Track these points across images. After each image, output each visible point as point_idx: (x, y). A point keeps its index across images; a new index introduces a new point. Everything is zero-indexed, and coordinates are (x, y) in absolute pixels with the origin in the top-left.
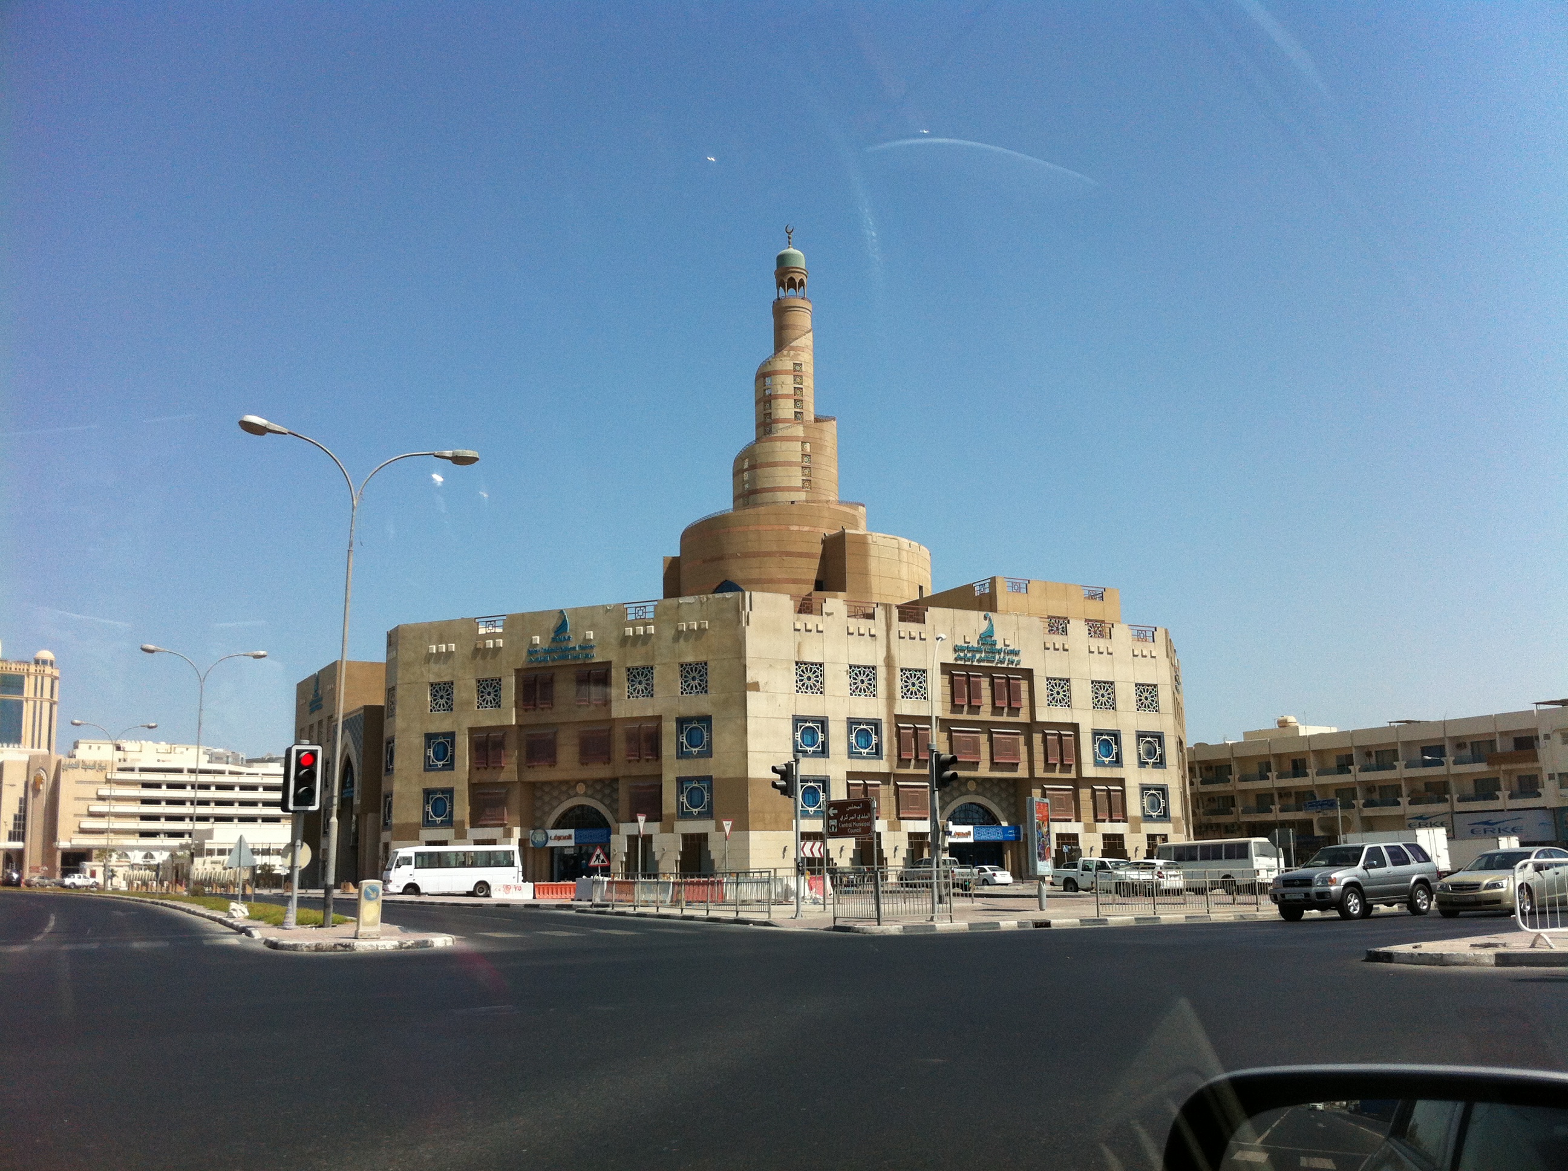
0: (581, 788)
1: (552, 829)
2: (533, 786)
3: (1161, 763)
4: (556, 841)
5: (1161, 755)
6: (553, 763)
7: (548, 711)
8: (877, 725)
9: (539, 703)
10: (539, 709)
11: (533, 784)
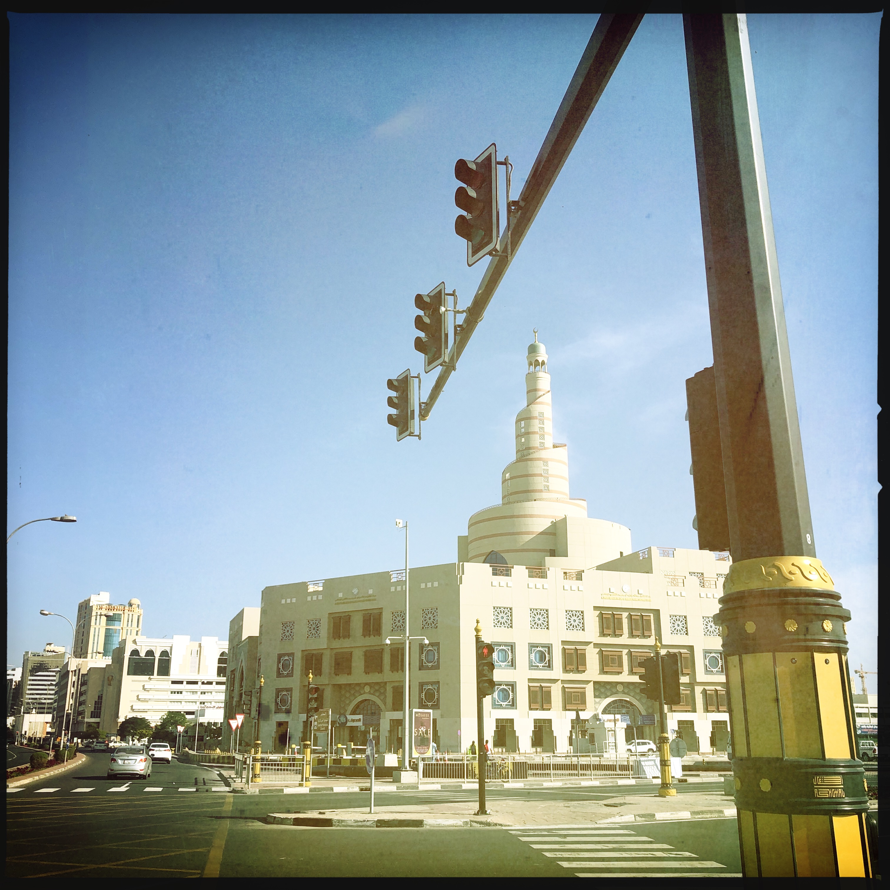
0: (367, 689)
1: (350, 715)
2: (339, 687)
4: (352, 722)
6: (349, 673)
7: (346, 640)
8: (549, 647)
9: (341, 636)
10: (342, 639)
11: (340, 686)
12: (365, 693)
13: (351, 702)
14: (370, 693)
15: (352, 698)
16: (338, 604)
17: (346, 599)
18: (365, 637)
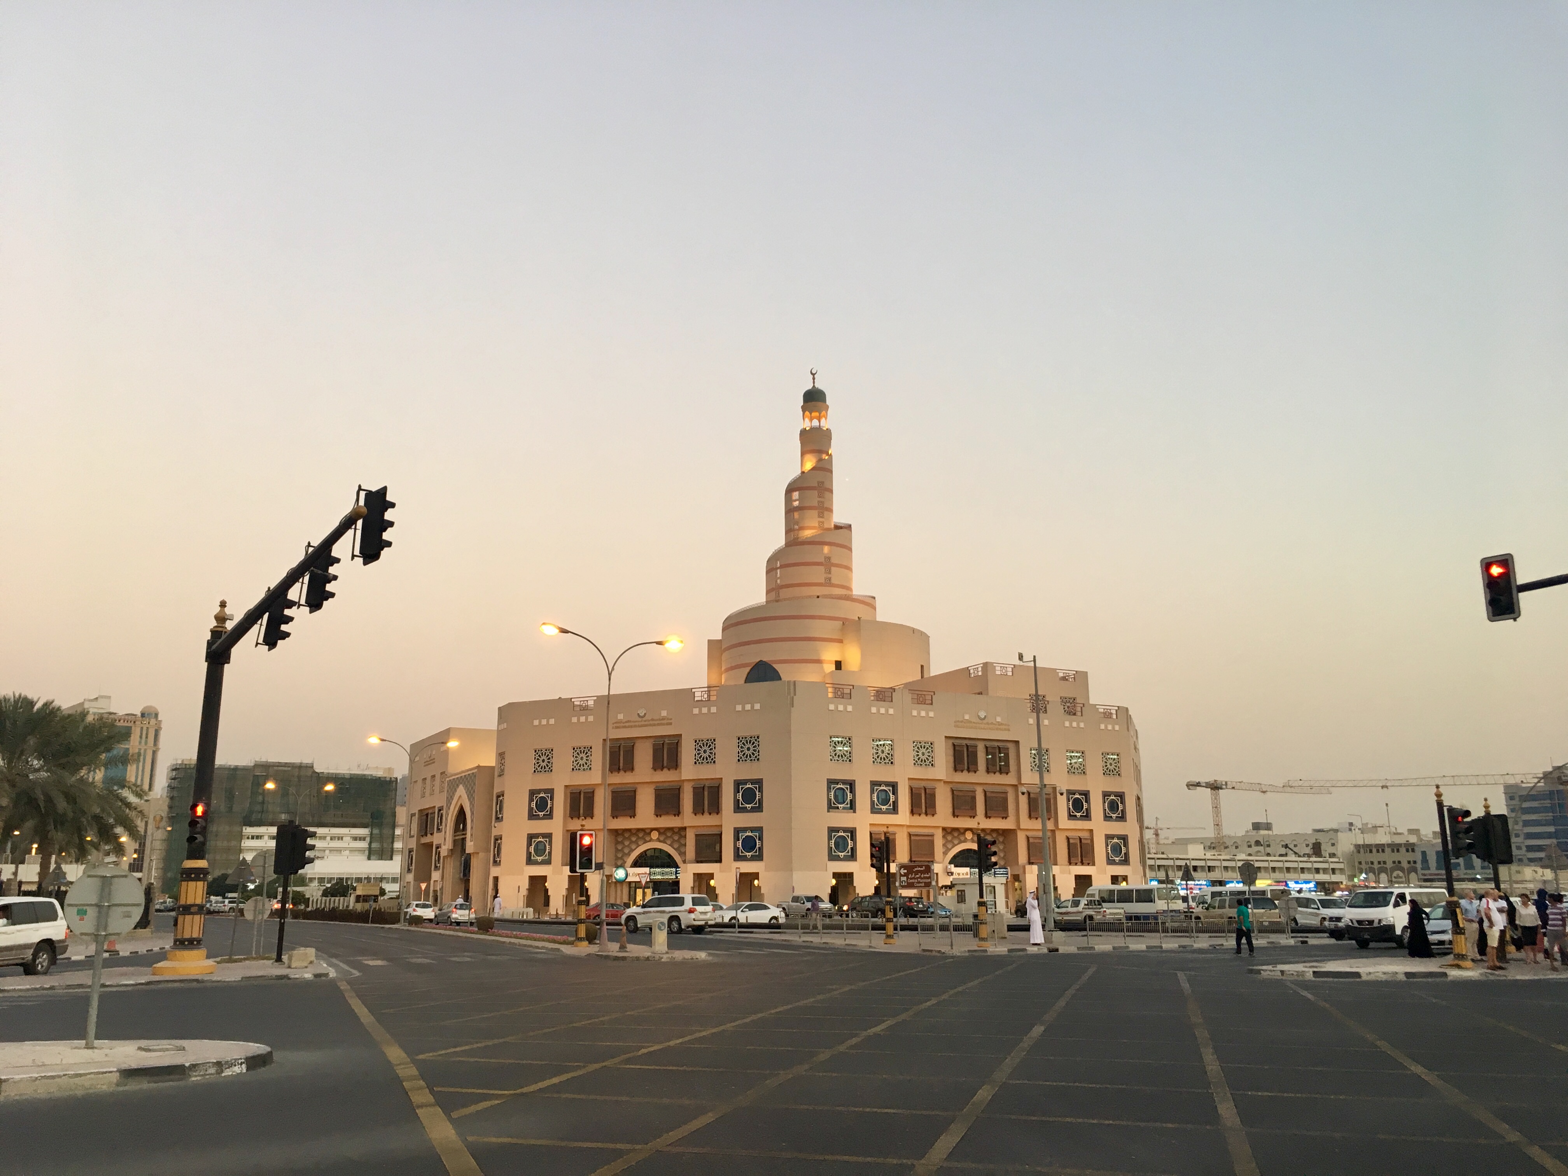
0: (655, 835)
1: (631, 867)
3: (1122, 818)
4: (634, 877)
5: (1122, 811)
6: (633, 815)
7: (629, 774)
8: (894, 786)
9: (621, 768)
10: (622, 772)
11: (616, 831)
12: (651, 840)
13: (633, 850)
14: (658, 840)
15: (633, 847)
16: (617, 727)
17: (628, 721)
18: (655, 770)
